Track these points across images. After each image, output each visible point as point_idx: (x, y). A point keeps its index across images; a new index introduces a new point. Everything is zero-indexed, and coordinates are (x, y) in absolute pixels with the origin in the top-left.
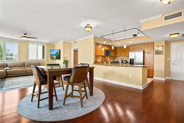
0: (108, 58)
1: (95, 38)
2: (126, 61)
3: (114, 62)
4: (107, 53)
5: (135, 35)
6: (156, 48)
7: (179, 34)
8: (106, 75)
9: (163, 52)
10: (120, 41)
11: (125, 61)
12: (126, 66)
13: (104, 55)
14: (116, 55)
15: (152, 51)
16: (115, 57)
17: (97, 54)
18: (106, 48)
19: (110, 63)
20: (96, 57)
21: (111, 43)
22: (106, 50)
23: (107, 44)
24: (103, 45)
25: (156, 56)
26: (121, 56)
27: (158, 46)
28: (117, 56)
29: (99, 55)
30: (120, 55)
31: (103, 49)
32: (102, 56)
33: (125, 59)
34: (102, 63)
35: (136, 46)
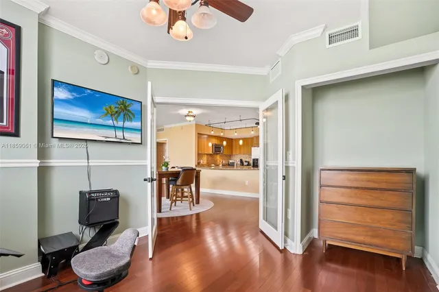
0: (218, 157)
1: (197, 126)
2: (248, 162)
3: (229, 165)
4: (217, 149)
5: (258, 124)
8: (215, 183)
10: (237, 130)
11: (246, 162)
12: (249, 169)
13: (211, 152)
14: (232, 152)
16: (230, 156)
17: (200, 152)
18: (215, 141)
19: (221, 165)
20: (199, 155)
21: (222, 134)
22: (215, 145)
23: (217, 135)
24: (210, 136)
26: (240, 153)
28: (234, 154)
29: (203, 152)
30: (238, 151)
31: (210, 145)
32: (207, 154)
33: (247, 160)
34: (208, 165)
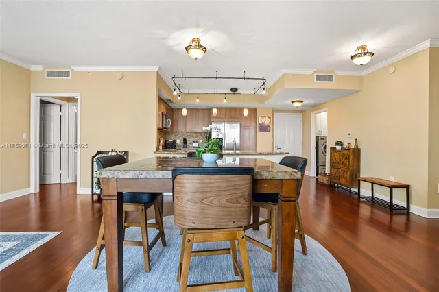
5: (234, 90)
6: (261, 121)
7: (302, 102)
9: (270, 127)
14: (172, 129)
15: (253, 124)
21: (179, 98)
25: (260, 135)
27: (263, 117)
33: (193, 139)
35: (224, 110)
